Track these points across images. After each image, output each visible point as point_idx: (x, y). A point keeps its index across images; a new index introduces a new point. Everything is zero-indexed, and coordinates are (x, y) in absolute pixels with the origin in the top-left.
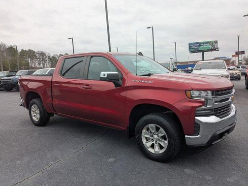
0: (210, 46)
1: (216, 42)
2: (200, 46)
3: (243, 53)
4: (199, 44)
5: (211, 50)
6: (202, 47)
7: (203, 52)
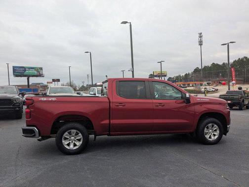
0: (36, 72)
1: (41, 69)
2: (25, 70)
3: (58, 80)
4: (24, 69)
5: (37, 76)
6: (27, 72)
7: (28, 76)
